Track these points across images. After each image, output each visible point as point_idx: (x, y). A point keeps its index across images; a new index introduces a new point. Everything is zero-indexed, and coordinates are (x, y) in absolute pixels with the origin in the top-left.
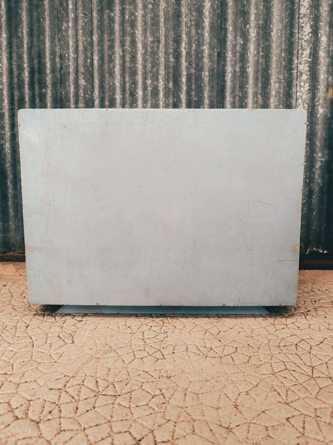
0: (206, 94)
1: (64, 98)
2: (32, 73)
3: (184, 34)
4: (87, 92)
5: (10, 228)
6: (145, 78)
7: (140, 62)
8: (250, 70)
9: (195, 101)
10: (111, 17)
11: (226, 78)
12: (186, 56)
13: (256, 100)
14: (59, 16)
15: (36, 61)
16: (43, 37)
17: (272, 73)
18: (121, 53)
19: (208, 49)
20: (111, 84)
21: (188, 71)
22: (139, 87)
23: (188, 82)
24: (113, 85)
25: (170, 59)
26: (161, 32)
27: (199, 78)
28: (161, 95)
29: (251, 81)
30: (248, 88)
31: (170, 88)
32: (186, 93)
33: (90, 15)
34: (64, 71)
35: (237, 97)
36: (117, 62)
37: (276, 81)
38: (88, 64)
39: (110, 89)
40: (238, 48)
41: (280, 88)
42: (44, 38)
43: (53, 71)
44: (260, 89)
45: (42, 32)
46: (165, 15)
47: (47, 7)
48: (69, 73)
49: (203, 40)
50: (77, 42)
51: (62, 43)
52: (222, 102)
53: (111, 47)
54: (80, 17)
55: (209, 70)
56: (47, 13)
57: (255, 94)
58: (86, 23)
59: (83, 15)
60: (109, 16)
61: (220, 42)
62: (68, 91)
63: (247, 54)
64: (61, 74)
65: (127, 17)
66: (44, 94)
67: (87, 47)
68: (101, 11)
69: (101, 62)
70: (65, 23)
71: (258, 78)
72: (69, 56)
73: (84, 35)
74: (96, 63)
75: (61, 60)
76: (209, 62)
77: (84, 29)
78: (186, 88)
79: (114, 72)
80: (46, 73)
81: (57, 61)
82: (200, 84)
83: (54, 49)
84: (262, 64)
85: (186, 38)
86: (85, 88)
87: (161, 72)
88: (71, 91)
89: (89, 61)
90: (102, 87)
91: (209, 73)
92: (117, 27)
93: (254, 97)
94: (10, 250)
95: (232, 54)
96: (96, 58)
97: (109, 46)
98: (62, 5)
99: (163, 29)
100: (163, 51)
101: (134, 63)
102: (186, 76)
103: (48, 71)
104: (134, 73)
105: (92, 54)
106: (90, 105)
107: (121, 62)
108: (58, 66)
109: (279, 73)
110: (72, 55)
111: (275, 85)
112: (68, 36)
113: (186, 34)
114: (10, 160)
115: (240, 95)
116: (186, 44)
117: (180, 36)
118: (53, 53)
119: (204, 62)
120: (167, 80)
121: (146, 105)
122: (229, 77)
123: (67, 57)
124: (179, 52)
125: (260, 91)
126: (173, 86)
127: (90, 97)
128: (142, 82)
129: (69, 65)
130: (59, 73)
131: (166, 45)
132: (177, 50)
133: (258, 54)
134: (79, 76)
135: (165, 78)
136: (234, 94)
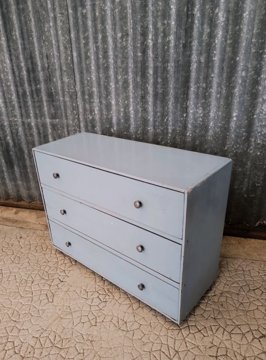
0: (171, 85)
1: (54, 93)
2: (28, 71)
3: (151, 24)
4: (71, 87)
5: (32, 186)
6: (116, 73)
7: (112, 57)
8: (216, 59)
9: (161, 93)
10: (84, 14)
11: (191, 68)
12: (153, 48)
13: (220, 90)
14: (41, 18)
15: (29, 62)
16: (31, 39)
17: (241, 60)
18: (95, 49)
19: (174, 38)
20: (89, 79)
21: (155, 63)
22: (112, 81)
23: (154, 74)
24: (90, 79)
25: (137, 54)
26: (129, 24)
27: (165, 70)
28: (131, 87)
29: (216, 70)
30: (212, 77)
31: (138, 82)
32: (153, 84)
33: (67, 13)
34: (51, 69)
35: (201, 89)
36: (92, 57)
37: (243, 69)
38: (69, 61)
39: (88, 84)
40: (204, 37)
41: (247, 77)
42: (33, 39)
43: (43, 69)
44: (225, 79)
45: (31, 34)
46: (132, 5)
47: (30, 8)
48: (56, 69)
49: (170, 29)
50: (58, 41)
51: (47, 43)
52: (186, 93)
53: (86, 44)
54: (57, 17)
55: (175, 61)
56: (31, 14)
57: (219, 85)
58: (64, 22)
59: (60, 15)
60: (82, 13)
61: (186, 32)
62: (56, 85)
63: (215, 42)
64: (49, 72)
65: (97, 14)
66: (40, 89)
67: (67, 45)
68: (75, 9)
69: (79, 59)
70: (47, 24)
71: (223, 68)
72: (53, 54)
73: (63, 35)
74: (75, 60)
75: (48, 60)
76: (175, 53)
77: (62, 29)
78: (153, 80)
79: (91, 67)
80: (38, 71)
81: (45, 61)
82: (166, 76)
83: (41, 50)
84: (228, 52)
85: (153, 29)
86: (68, 84)
87: (130, 65)
88: (59, 86)
89: (70, 58)
90: (82, 82)
91: (175, 64)
92: (90, 23)
93: (218, 87)
94: (34, 200)
95: (198, 42)
96: (75, 54)
97: (84, 44)
98: (42, 5)
99: (131, 21)
100: (132, 44)
101: (106, 59)
102: (153, 68)
103: (40, 68)
104: (107, 69)
105: (72, 52)
106: (74, 97)
107: (96, 58)
108: (46, 65)
109: (247, 60)
110: (56, 53)
111: (242, 73)
112: (51, 36)
113: (153, 24)
114: (24, 140)
115: (204, 86)
116: (153, 36)
117: (147, 27)
118: (41, 53)
119: (170, 52)
120: (135, 74)
121: (118, 98)
122: (194, 66)
123: (52, 55)
124: (146, 45)
125: (224, 82)
126: (140, 79)
127: (73, 91)
128: (114, 76)
129: (55, 63)
130: (48, 72)
131: (134, 39)
132: (144, 43)
133: (226, 41)
134: (63, 74)
135: (134, 71)
136: (198, 85)
